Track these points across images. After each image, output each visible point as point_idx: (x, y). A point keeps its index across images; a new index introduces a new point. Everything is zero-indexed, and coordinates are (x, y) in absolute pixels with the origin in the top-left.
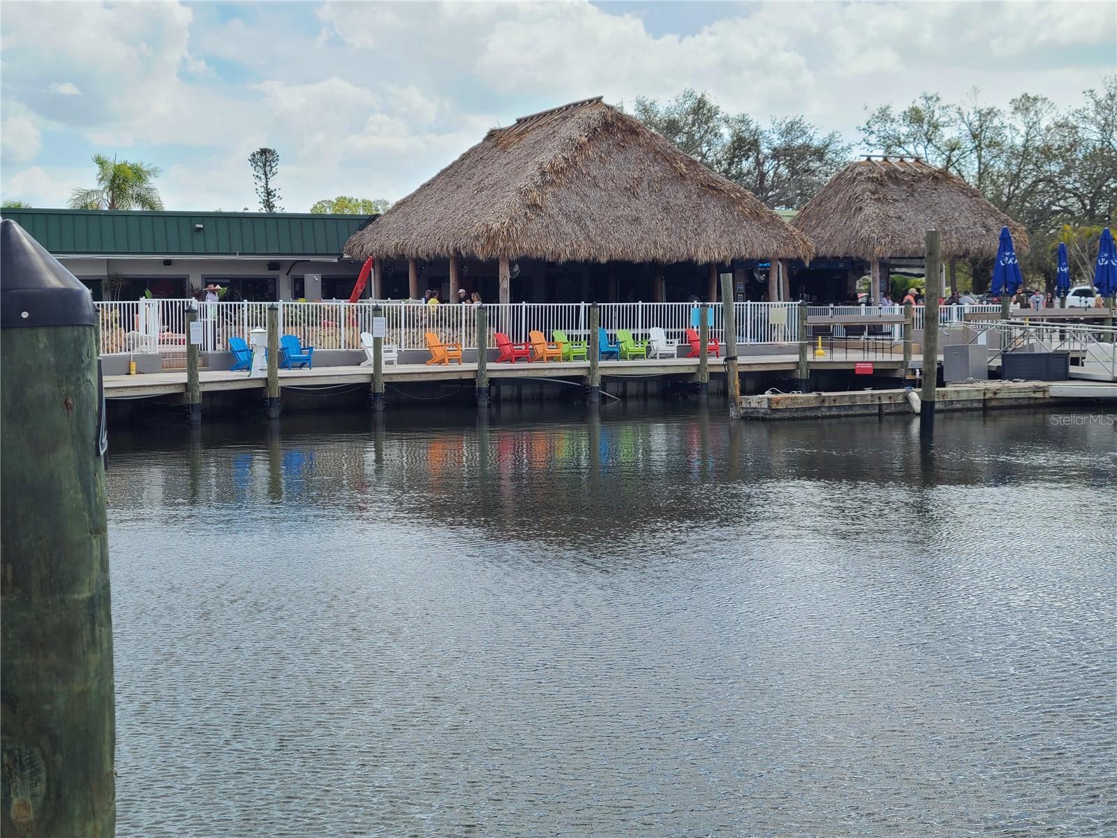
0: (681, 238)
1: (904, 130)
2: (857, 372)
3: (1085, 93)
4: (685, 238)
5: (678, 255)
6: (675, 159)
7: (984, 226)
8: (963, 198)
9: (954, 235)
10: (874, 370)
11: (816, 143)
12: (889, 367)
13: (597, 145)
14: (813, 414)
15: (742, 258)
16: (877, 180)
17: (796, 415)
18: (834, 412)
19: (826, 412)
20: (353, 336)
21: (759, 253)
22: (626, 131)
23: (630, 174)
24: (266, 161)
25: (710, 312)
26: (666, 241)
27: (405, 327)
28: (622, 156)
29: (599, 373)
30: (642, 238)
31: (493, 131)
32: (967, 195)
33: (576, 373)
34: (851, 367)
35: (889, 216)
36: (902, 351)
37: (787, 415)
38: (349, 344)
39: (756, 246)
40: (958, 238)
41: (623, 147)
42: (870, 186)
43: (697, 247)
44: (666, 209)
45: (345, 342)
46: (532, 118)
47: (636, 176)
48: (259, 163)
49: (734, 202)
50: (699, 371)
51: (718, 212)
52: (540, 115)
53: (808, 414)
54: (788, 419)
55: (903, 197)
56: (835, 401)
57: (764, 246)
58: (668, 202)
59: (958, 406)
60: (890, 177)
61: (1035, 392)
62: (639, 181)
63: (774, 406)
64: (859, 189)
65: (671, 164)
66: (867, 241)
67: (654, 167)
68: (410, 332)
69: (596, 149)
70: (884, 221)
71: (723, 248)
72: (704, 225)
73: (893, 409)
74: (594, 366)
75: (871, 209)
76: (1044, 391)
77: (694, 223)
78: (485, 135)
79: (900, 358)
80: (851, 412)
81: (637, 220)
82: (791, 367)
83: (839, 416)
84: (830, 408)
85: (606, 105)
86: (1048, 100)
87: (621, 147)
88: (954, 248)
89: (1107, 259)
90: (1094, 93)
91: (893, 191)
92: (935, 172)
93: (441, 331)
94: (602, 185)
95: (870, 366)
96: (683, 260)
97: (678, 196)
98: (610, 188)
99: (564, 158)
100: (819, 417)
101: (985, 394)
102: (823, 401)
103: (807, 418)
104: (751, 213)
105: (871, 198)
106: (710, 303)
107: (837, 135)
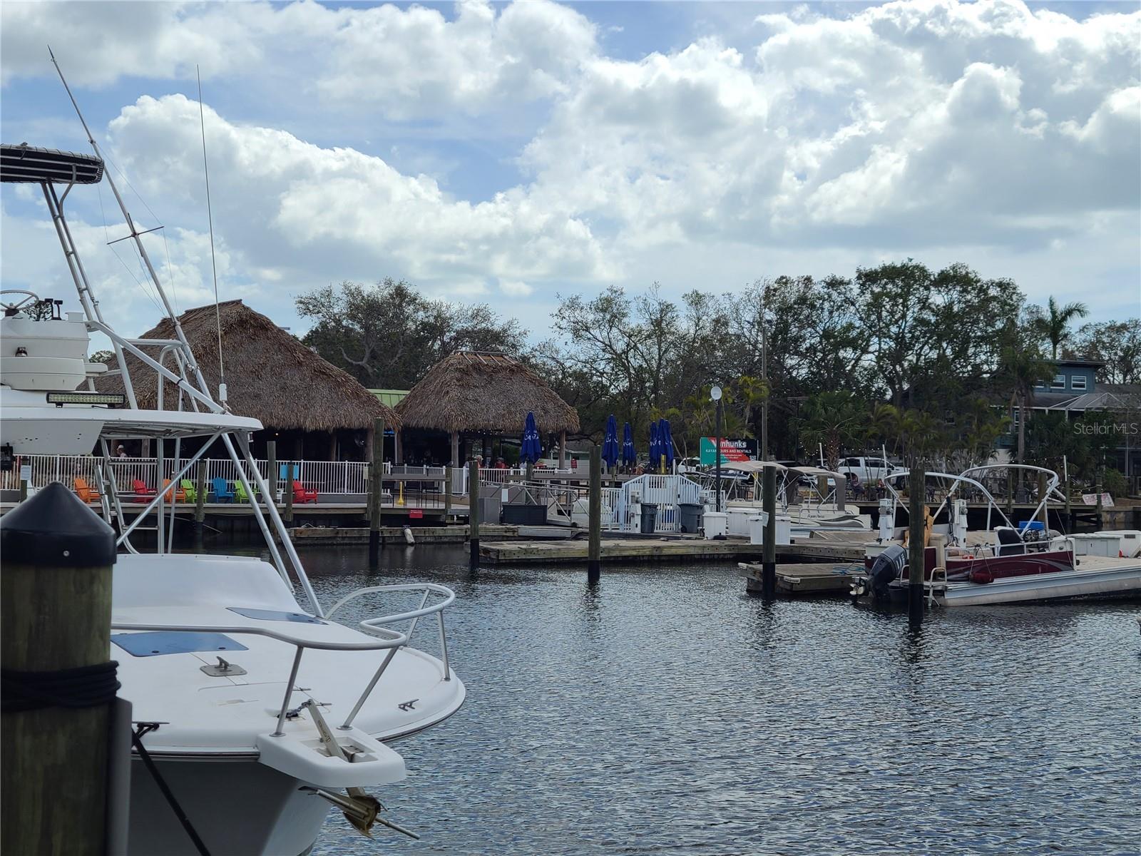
0: (293, 411)
1: (591, 317)
2: (411, 517)
3: (723, 295)
4: (296, 411)
5: (289, 424)
6: (295, 350)
7: (543, 409)
8: (531, 387)
9: (518, 416)
10: (424, 515)
11: (497, 328)
12: (435, 513)
13: (233, 337)
14: (330, 542)
15: (342, 428)
16: (464, 370)
17: (316, 542)
18: (346, 541)
19: (340, 541)
20: (15, 480)
21: (356, 424)
22: (257, 327)
23: (257, 360)
24: (41, 313)
25: (296, 468)
26: (280, 413)
27: (60, 473)
28: (252, 347)
29: (203, 512)
30: (261, 411)
31: (165, 319)
32: (535, 384)
33: (185, 511)
34: (406, 512)
35: (467, 399)
36: (469, 502)
37: (309, 542)
38: (12, 485)
39: (353, 420)
40: (521, 418)
41: (254, 339)
42: (457, 375)
43: (305, 418)
44: (283, 389)
45: (8, 483)
46: (195, 310)
47: (261, 362)
48: (33, 315)
49: (339, 385)
50: (285, 512)
51: (326, 392)
52: (201, 309)
53: (326, 542)
54: (310, 545)
55: (483, 384)
56: (346, 533)
57: (361, 419)
58: (285, 383)
59: (446, 540)
60: (475, 368)
61: (506, 532)
62: (264, 366)
63: (298, 535)
64: (448, 377)
65: (292, 354)
66: (447, 418)
67: (277, 355)
68: (63, 478)
69: (231, 341)
70: (462, 402)
71: (326, 419)
72: (312, 402)
73: (393, 540)
74: (199, 507)
75: (455, 393)
76: (514, 532)
77: (305, 400)
78: (159, 322)
79: (442, 506)
80: (360, 542)
81: (257, 396)
82: (362, 512)
83: (350, 544)
84: (343, 538)
85: (243, 306)
86: (715, 298)
87: (252, 339)
88: (518, 425)
89: (610, 437)
90: (732, 295)
91: (476, 379)
92: (512, 366)
93: (90, 477)
94: (232, 369)
95: (421, 512)
96: (293, 428)
97: (295, 378)
98: (238, 371)
99: (202, 346)
100: (334, 545)
101: (466, 532)
102: (338, 533)
103: (324, 545)
104: (352, 393)
105: (456, 385)
106: (296, 461)
107: (516, 322)
